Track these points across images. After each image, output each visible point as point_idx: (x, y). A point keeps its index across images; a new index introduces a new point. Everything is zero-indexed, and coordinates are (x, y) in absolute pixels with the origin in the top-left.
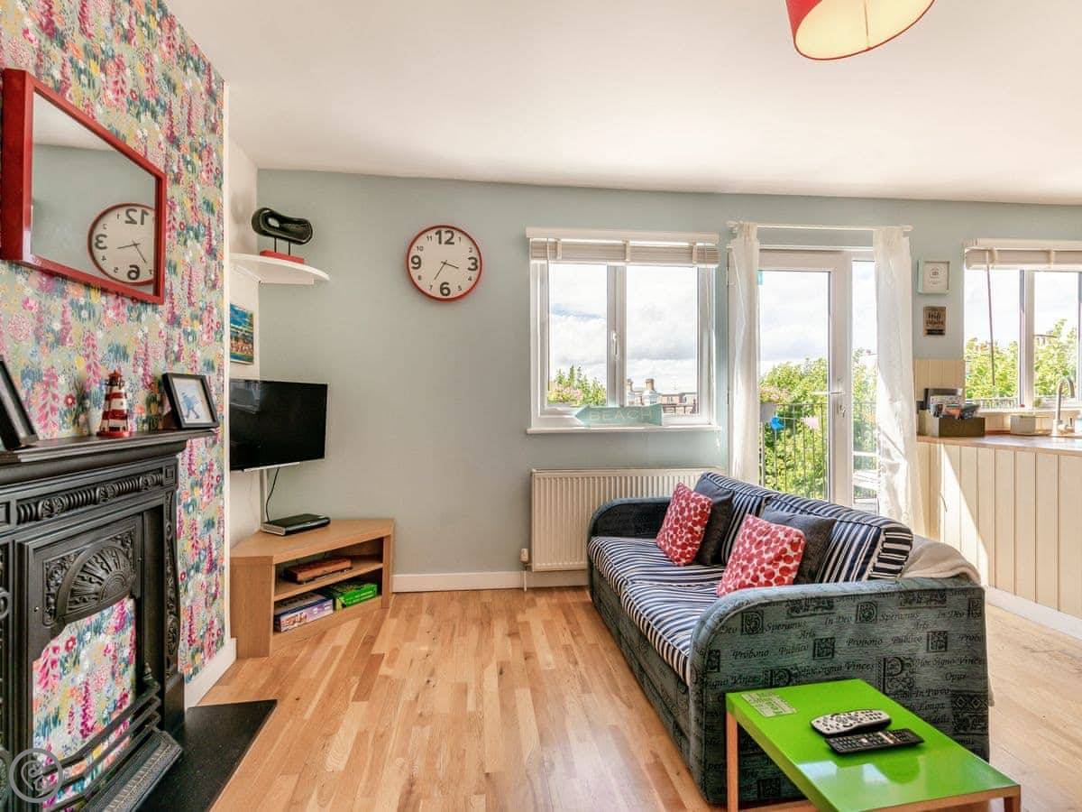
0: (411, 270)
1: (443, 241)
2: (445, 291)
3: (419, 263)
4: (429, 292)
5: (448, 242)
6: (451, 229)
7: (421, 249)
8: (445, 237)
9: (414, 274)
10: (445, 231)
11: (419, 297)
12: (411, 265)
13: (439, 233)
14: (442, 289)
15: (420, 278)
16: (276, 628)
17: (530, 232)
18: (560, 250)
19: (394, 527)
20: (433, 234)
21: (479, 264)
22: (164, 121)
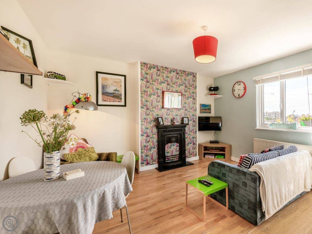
1: (239, 84)
3: (235, 91)
4: (236, 96)
5: (240, 85)
6: (240, 82)
7: (235, 87)
8: (239, 83)
9: (234, 93)
10: (238, 82)
11: (235, 97)
12: (233, 91)
13: (238, 83)
14: (238, 95)
16: (204, 157)
17: (254, 78)
18: (261, 82)
19: (231, 146)
20: (237, 83)
21: (245, 88)
22: (184, 85)
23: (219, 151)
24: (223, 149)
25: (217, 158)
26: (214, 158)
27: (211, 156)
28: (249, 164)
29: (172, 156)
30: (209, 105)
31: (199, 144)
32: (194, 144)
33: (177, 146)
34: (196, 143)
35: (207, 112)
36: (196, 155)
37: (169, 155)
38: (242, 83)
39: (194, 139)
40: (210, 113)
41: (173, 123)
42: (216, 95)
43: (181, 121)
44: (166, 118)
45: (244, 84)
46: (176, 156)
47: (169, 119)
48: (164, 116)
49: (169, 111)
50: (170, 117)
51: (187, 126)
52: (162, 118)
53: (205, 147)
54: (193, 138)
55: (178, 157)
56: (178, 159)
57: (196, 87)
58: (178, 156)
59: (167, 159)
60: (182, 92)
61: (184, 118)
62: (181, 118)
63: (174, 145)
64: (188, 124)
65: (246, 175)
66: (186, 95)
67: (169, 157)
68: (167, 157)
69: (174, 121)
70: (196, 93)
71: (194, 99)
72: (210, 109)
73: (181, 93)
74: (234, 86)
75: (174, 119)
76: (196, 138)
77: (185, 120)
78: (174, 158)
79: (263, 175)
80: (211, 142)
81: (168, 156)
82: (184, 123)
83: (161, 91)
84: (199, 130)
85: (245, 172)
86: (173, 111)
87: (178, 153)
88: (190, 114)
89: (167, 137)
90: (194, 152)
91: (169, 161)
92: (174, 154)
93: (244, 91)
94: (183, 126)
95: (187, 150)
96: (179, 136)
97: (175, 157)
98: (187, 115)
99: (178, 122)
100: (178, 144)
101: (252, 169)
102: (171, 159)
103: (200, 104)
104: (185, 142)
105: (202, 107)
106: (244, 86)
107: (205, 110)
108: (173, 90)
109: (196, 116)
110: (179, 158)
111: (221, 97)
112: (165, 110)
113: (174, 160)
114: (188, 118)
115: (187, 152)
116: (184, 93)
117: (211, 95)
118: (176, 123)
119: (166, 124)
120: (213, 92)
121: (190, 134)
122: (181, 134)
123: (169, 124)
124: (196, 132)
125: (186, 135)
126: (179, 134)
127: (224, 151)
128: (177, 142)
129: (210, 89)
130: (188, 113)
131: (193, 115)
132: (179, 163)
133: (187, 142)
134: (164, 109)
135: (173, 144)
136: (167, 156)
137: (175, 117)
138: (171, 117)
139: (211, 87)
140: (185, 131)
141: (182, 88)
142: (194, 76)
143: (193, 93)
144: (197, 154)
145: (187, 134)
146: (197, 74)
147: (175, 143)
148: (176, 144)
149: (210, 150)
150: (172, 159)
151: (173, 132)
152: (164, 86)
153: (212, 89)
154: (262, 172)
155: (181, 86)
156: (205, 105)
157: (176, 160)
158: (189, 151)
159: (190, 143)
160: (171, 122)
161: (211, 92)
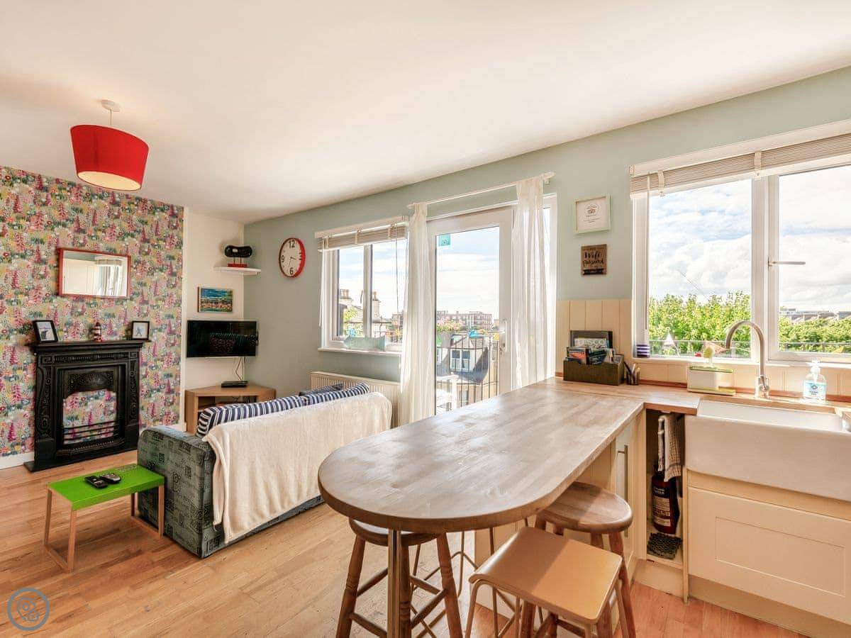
0: (281, 263)
1: (291, 246)
2: (292, 272)
3: (283, 259)
4: (286, 273)
6: (294, 240)
11: (284, 276)
13: (290, 242)
14: (290, 271)
15: (284, 267)
21: (303, 256)
22: (139, 236)
29: (89, 426)
30: (225, 292)
31: (186, 391)
32: (170, 391)
33: (109, 399)
34: (179, 390)
35: (218, 309)
36: (176, 420)
37: (76, 425)
38: (298, 243)
39: (172, 380)
40: (230, 311)
41: (95, 337)
42: (245, 266)
43: (127, 331)
44: (69, 324)
45: (300, 247)
46: (104, 426)
47: (81, 325)
48: (60, 317)
49: (80, 304)
50: (84, 322)
51: (147, 344)
54: (169, 375)
55: (111, 427)
56: (110, 435)
57: (180, 245)
58: (112, 424)
59: (67, 437)
60: (130, 254)
62: (127, 323)
63: (96, 398)
66: (144, 263)
67: (77, 430)
68: (70, 432)
69: (99, 332)
70: (180, 260)
71: (173, 274)
72: (231, 302)
73: (126, 256)
74: (283, 250)
75: (98, 324)
76: (178, 376)
77: (139, 330)
78: (94, 433)
80: (225, 386)
81: (73, 428)
83: (53, 248)
84: (191, 353)
86: (96, 304)
87: (113, 417)
88: (157, 315)
89: (72, 376)
90: (168, 414)
91: (77, 441)
92: (94, 421)
93: (301, 261)
94: (131, 346)
95: (145, 408)
96: (117, 373)
97: (99, 430)
98: (146, 315)
99: (116, 335)
100: (113, 394)
101: (207, 437)
102: (83, 435)
103: (198, 288)
104: (136, 387)
105: (202, 296)
106: (301, 251)
107: (212, 303)
108: (97, 245)
109: (179, 318)
110: (114, 432)
111: (258, 273)
112: (68, 301)
113: (97, 437)
114: (149, 322)
115: (142, 414)
116: (136, 256)
117: (230, 265)
118: (105, 337)
119: (66, 337)
120: (236, 258)
121: (156, 367)
122: (123, 366)
123: (84, 339)
124: (177, 361)
125: (143, 370)
126: (118, 366)
128: (108, 387)
129: (229, 251)
130: (152, 312)
131: (170, 317)
132: (111, 444)
133: (145, 387)
134: (64, 296)
135: (96, 393)
136: (71, 426)
137: (100, 322)
138: (90, 321)
139: (232, 247)
140: (138, 357)
141: (133, 243)
142: (173, 215)
143: (172, 258)
144: (178, 417)
145: (146, 365)
146: (185, 209)
147: (102, 392)
148: (104, 394)
150: (88, 434)
151: (93, 360)
152: (65, 235)
153: (235, 251)
155: (129, 237)
156: (212, 290)
157: (103, 436)
158: (150, 412)
159: (155, 389)
160: (88, 335)
161: (231, 260)
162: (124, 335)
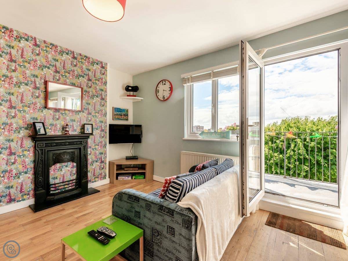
0: (157, 94)
2: (164, 98)
4: (160, 99)
6: (165, 80)
8: (164, 83)
10: (163, 81)
11: (159, 101)
12: (157, 92)
14: (163, 98)
15: (159, 95)
16: (117, 178)
17: (183, 76)
18: (190, 80)
19: (153, 162)
20: (161, 83)
21: (171, 89)
22: (87, 77)
23: (137, 169)
24: (143, 167)
25: (135, 179)
26: (131, 179)
27: (127, 177)
28: (179, 194)
29: (63, 182)
30: (125, 110)
31: (109, 162)
32: (102, 162)
33: (73, 167)
34: (106, 161)
35: (122, 118)
36: (105, 177)
37: (56, 182)
38: (168, 82)
39: (103, 156)
40: (127, 120)
41: (66, 132)
42: (135, 96)
43: (81, 129)
44: (52, 125)
45: (170, 84)
46: (71, 182)
47: (58, 125)
48: (47, 121)
49: (57, 114)
50: (60, 124)
51: (91, 137)
52: (43, 123)
53: (117, 166)
54: (102, 153)
55: (74, 183)
56: (74, 187)
57: (105, 83)
58: (74, 181)
59: (52, 189)
60: (82, 87)
61: (85, 125)
62: (81, 125)
63: (67, 166)
64: (92, 134)
65: (173, 215)
66: (89, 92)
67: (57, 185)
68: (53, 186)
69: (68, 129)
70: (106, 91)
71: (102, 99)
72: (127, 115)
73: (80, 87)
74: (158, 86)
75: (67, 125)
76: (105, 153)
77: (87, 128)
78: (66, 186)
79: (201, 213)
80: (128, 158)
81: (55, 184)
82: (85, 132)
83: (43, 81)
84: (111, 142)
85: (172, 210)
86: (66, 114)
87: (75, 177)
88: (96, 120)
89: (54, 154)
90: (101, 174)
91: (57, 191)
92: (67, 179)
93: (170, 92)
94: (84, 136)
95: (90, 171)
96: (77, 152)
97: (68, 184)
98: (90, 121)
99: (76, 131)
100: (75, 164)
101: (183, 203)
102: (60, 188)
103: (113, 107)
104: (86, 160)
105: (115, 111)
106: (170, 86)
107: (119, 115)
108: (65, 81)
109: (106, 123)
110: (76, 185)
111: (141, 100)
112: (51, 112)
113: (67, 189)
114: (92, 125)
115: (89, 174)
116: (85, 88)
117: (128, 96)
118: (71, 133)
119: (51, 132)
120: (131, 92)
121: (95, 149)
122: (80, 149)
123: (59, 133)
124: (105, 146)
125: (89, 150)
126: (77, 148)
127: (144, 169)
128: (73, 161)
129: (127, 89)
130: (93, 119)
131: (102, 122)
132: (75, 192)
133: (90, 160)
134: (49, 109)
135: (66, 164)
136: (53, 183)
137: (68, 124)
138: (63, 123)
139: (129, 86)
140: (87, 144)
141: (83, 81)
142: (102, 67)
143: (102, 90)
144: (106, 175)
145: (91, 148)
146: (108, 64)
147: (69, 163)
148: (70, 164)
149: (125, 169)
150: (63, 187)
151: (65, 145)
152: (49, 73)
153: (130, 88)
154: (199, 208)
155: (82, 77)
156: (119, 109)
157: (70, 188)
158: (93, 173)
159: (95, 161)
160: (62, 131)
161: (128, 93)
162: (80, 131)
